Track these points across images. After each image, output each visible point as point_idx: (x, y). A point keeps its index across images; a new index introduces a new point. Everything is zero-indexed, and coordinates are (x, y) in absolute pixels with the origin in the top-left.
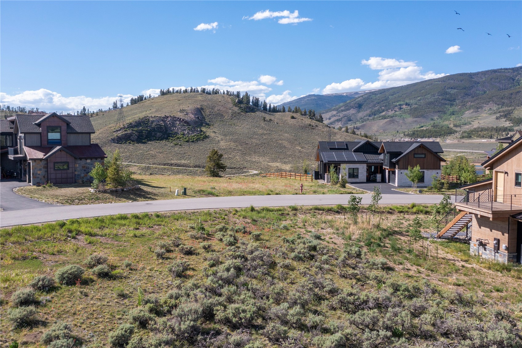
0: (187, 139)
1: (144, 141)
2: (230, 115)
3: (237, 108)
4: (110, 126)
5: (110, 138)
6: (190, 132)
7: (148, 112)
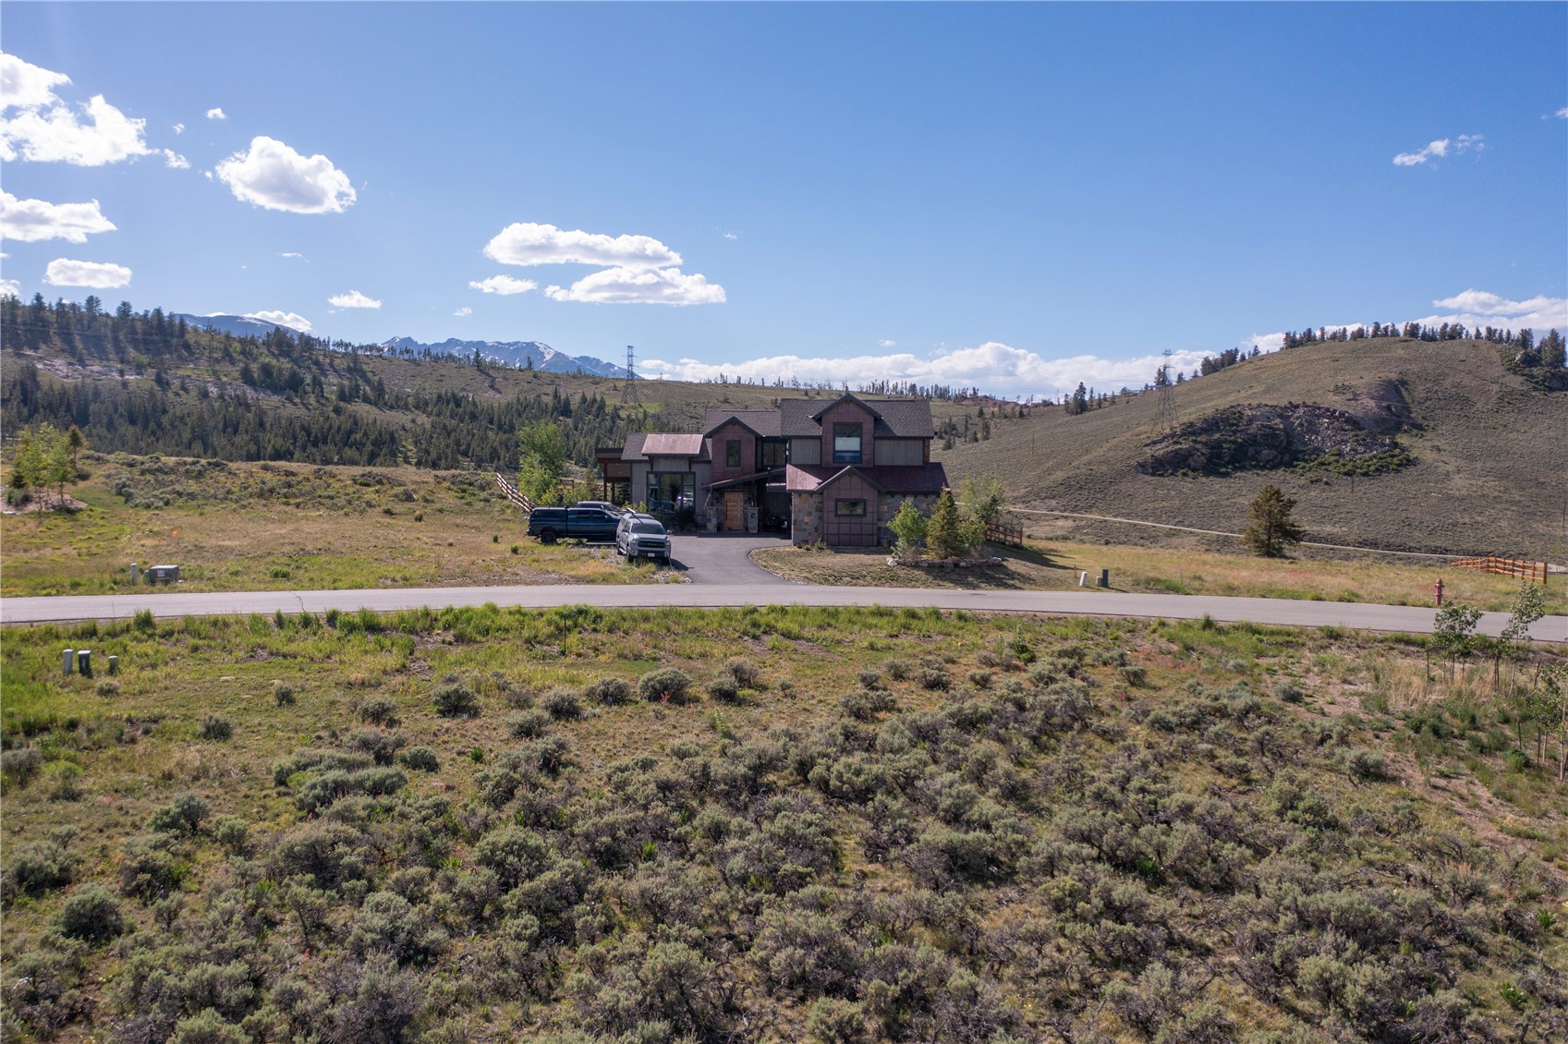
0: (1349, 467)
1: (1223, 470)
2: (1494, 399)
3: (1520, 379)
4: (1137, 430)
5: (1133, 462)
6: (1361, 449)
7: (1243, 394)
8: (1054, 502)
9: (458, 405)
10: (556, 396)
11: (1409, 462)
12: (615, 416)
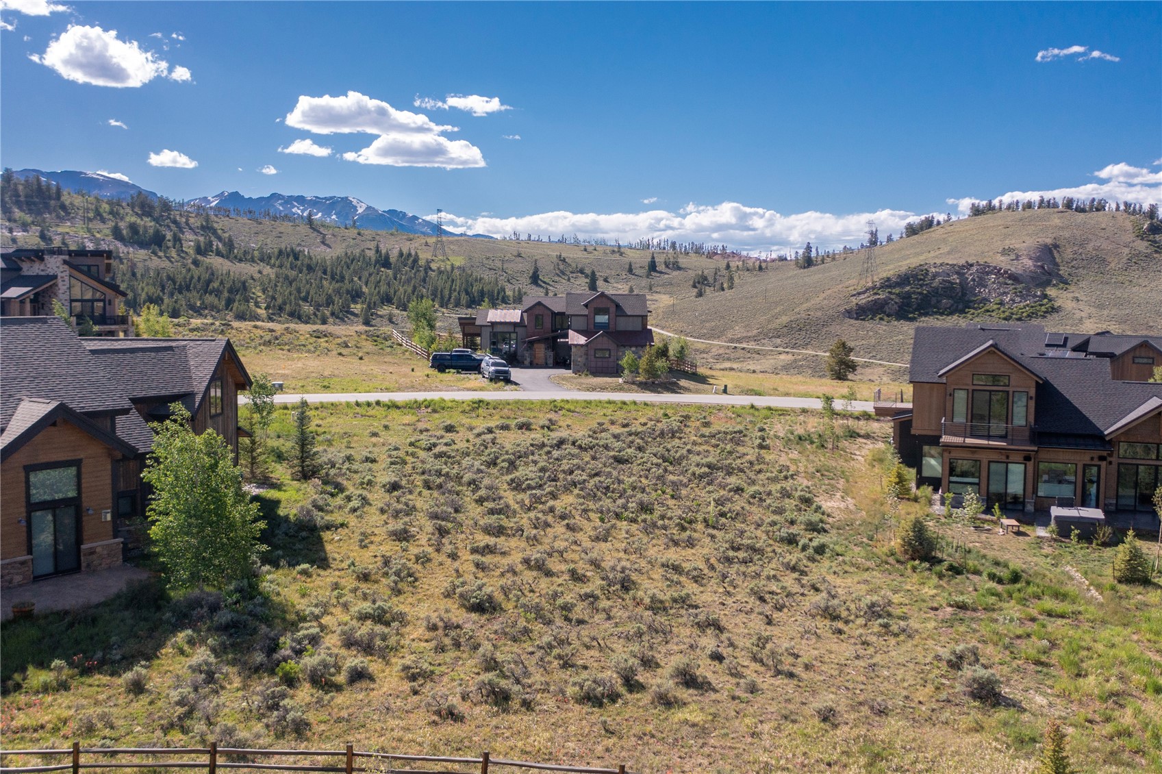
0: (1007, 314)
1: (911, 315)
2: (1124, 260)
3: (1146, 244)
4: (847, 284)
5: (842, 309)
6: (1018, 299)
7: (932, 254)
8: (778, 341)
9: (296, 258)
10: (378, 251)
11: (1054, 310)
12: (428, 268)
